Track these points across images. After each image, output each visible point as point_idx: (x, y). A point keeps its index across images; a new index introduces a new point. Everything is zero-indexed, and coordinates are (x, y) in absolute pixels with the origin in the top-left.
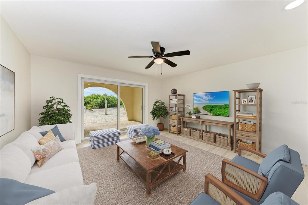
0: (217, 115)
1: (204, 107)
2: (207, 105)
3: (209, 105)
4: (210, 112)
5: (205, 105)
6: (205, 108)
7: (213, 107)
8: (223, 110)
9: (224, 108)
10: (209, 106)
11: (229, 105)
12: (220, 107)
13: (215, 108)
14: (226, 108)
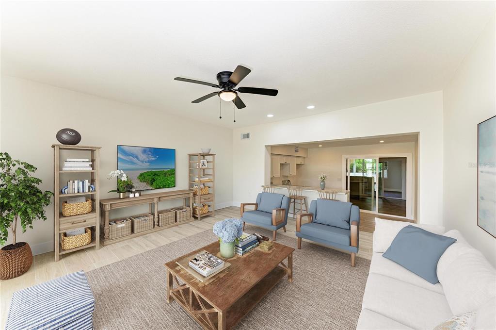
0: (161, 188)
1: (141, 175)
2: (146, 171)
3: (150, 171)
4: (152, 184)
5: (143, 172)
6: (142, 177)
7: (155, 174)
8: (168, 179)
9: (169, 175)
10: (149, 174)
11: (175, 170)
12: (165, 174)
13: (159, 176)
14: (172, 174)
